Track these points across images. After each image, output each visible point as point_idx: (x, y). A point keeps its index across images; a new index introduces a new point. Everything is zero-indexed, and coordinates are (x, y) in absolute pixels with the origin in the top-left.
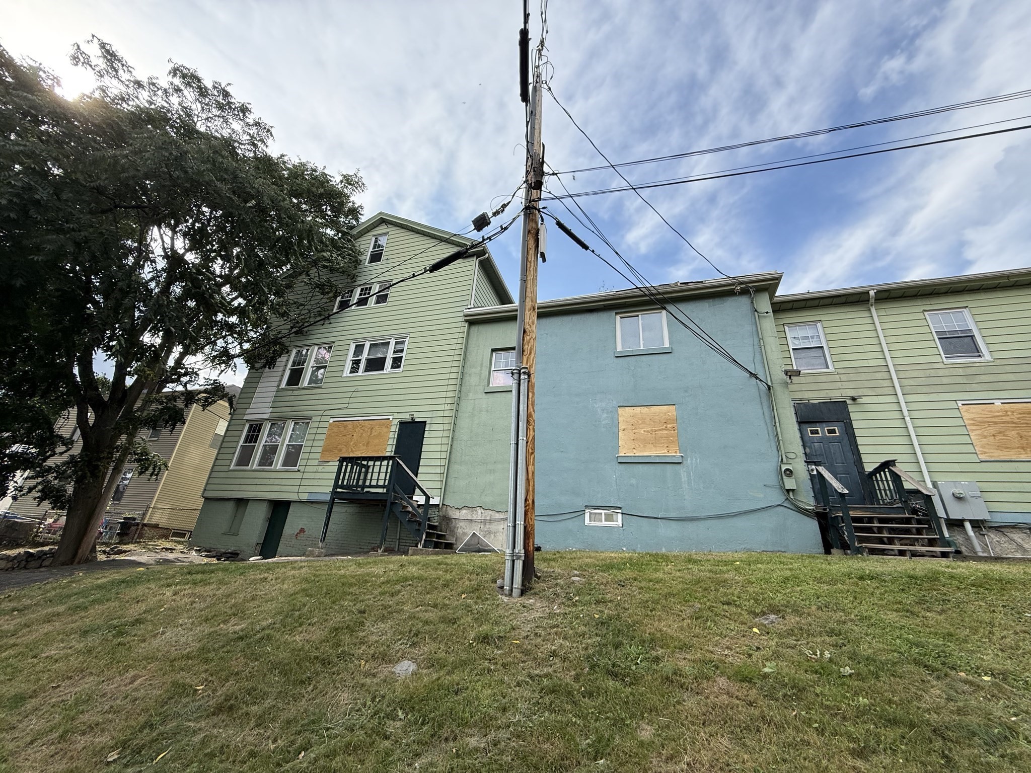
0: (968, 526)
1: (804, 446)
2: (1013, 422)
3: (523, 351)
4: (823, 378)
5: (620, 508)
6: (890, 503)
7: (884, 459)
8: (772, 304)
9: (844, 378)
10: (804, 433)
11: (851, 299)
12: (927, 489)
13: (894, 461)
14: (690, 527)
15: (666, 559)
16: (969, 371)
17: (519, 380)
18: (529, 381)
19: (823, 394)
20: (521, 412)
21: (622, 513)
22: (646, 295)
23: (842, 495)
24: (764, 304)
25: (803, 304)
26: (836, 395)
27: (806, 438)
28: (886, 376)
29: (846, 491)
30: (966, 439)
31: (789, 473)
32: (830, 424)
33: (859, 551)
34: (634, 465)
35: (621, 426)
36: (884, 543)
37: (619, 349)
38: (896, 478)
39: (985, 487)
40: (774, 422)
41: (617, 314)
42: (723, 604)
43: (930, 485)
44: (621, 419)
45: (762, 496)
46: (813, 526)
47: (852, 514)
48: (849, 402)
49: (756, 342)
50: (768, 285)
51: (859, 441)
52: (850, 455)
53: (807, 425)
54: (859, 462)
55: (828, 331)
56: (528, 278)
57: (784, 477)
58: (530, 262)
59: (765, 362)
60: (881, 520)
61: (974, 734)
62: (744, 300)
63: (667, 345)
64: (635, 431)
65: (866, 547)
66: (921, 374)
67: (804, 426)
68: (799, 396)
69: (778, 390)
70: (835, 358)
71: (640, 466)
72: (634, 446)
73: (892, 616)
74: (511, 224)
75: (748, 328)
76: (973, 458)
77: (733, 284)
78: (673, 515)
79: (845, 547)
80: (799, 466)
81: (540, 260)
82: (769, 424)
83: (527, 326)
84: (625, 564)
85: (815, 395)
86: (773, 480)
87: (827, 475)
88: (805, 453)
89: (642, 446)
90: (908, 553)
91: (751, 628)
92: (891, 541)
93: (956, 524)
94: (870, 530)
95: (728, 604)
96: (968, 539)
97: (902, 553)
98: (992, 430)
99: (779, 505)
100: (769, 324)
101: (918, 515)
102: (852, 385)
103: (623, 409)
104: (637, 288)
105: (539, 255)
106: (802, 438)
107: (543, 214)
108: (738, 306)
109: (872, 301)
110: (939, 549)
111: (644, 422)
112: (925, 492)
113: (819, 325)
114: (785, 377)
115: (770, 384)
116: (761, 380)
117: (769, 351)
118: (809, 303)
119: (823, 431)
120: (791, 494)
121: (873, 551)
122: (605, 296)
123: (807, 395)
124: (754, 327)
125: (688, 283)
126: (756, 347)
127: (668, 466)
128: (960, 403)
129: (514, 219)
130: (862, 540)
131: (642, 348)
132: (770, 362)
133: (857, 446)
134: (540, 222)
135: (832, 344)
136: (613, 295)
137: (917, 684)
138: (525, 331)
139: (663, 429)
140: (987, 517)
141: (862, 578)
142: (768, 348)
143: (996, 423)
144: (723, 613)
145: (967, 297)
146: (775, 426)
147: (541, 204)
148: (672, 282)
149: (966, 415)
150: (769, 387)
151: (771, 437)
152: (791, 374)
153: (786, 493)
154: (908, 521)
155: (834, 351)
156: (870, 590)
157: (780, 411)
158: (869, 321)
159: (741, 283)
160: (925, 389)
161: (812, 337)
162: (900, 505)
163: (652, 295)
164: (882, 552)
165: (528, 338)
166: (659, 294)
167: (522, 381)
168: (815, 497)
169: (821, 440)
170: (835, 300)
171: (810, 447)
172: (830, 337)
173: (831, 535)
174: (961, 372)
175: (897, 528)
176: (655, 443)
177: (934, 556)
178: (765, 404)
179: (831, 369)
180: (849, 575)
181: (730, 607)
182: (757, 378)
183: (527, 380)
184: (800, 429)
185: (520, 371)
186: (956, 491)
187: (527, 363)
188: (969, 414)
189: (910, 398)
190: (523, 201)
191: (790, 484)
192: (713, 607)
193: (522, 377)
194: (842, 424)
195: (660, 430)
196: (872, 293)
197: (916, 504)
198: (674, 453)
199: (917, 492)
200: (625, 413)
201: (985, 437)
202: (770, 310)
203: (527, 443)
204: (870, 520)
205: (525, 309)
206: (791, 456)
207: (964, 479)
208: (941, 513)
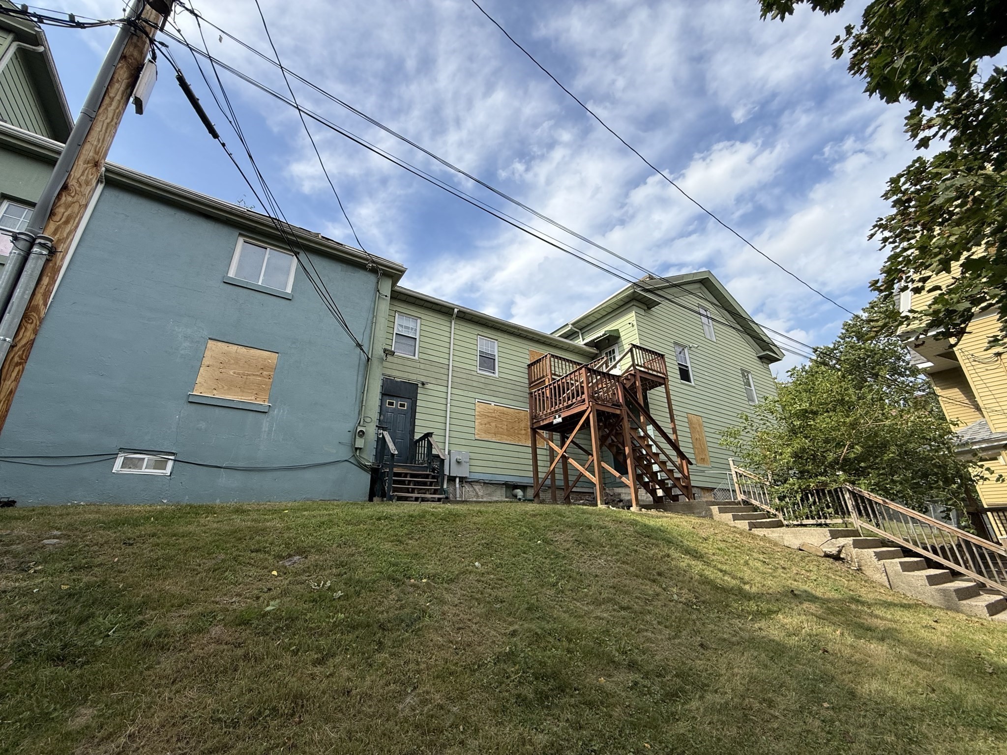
0: (457, 480)
1: (380, 414)
2: (495, 418)
3: (52, 214)
4: (409, 363)
5: (173, 454)
6: (422, 464)
7: (426, 431)
8: (392, 291)
9: (422, 366)
10: (384, 403)
11: (443, 310)
12: (444, 455)
13: (432, 433)
14: (256, 477)
15: (210, 510)
16: (487, 381)
17: (28, 252)
18: (48, 261)
19: (405, 375)
20: (14, 299)
21: (175, 460)
22: (277, 229)
23: (393, 455)
24: (386, 288)
25: (413, 300)
26: (414, 378)
27: (384, 407)
28: (446, 372)
29: (396, 452)
30: (471, 424)
31: (362, 434)
32: (403, 399)
33: (391, 499)
34: (211, 407)
35: (206, 361)
36: (409, 493)
37: (232, 274)
38: (430, 445)
39: (473, 456)
40: (363, 390)
41: (240, 235)
42: (252, 552)
43: (447, 453)
44: (208, 353)
45: (335, 451)
46: (367, 478)
47: (396, 470)
48: (420, 385)
49: (370, 318)
50: (393, 273)
51: (418, 416)
52: (408, 425)
53: (387, 397)
54: (412, 432)
55: (423, 328)
56: (101, 118)
57: (357, 437)
58: (112, 99)
59: (372, 337)
60: (413, 476)
61: (402, 621)
62: (372, 278)
63: (289, 290)
64: (223, 370)
65: (396, 495)
66: (464, 376)
67: (385, 397)
68: (389, 372)
69: (375, 363)
70: (422, 350)
71: (217, 410)
72: (215, 386)
73: (388, 546)
74: (93, 25)
75: (367, 303)
76: (472, 437)
77: (367, 260)
78: (241, 464)
79: (383, 495)
80: (371, 430)
81: (131, 107)
82: (359, 391)
83: (73, 183)
84: (149, 518)
85: (399, 375)
86: (347, 438)
87: (388, 438)
88: (379, 420)
89: (226, 388)
90: (420, 499)
91: (270, 571)
92: (413, 491)
93: (452, 479)
94: (403, 482)
95: (257, 551)
96: (455, 490)
97: (417, 499)
98: (486, 420)
99: (346, 460)
100: (384, 306)
101: (434, 472)
102: (425, 373)
103: (215, 342)
104: (270, 217)
105: (131, 99)
106: (381, 406)
107: (157, 51)
108: (364, 281)
109: (454, 316)
110: (437, 496)
111: (236, 363)
112: (442, 457)
113: (419, 321)
114: (383, 354)
115: (370, 357)
116: (364, 352)
117: (378, 328)
118: (418, 302)
119: (397, 403)
120: (358, 451)
121: (400, 499)
122: (232, 208)
123: (395, 373)
124: (373, 304)
125: (328, 239)
126: (369, 322)
127: (251, 414)
128: (477, 400)
129: (101, 23)
130: (396, 490)
131: (260, 283)
132: (375, 338)
133: (415, 419)
134: (149, 56)
135: (423, 339)
136: (241, 212)
137: (383, 594)
138: (65, 187)
139: (257, 375)
140: (468, 475)
141: (379, 519)
142: (378, 325)
143: (489, 416)
144: (247, 561)
145: (499, 334)
146: (363, 393)
147: (159, 36)
148: (313, 231)
149: (477, 409)
150: (368, 359)
151: (357, 402)
152: (388, 353)
153: (354, 449)
154: (427, 476)
155: (423, 345)
156: (381, 527)
157: (371, 381)
158: (448, 329)
159: (373, 262)
160: (463, 387)
161: (412, 329)
162: (426, 465)
163: (284, 232)
164: (406, 499)
165: (70, 199)
166: (293, 235)
167: (32, 256)
168: (376, 456)
169: (394, 411)
170: (434, 307)
171: (384, 416)
172: (423, 333)
173: (377, 487)
174: (483, 380)
175: (421, 481)
176: (243, 388)
177: (433, 501)
178: (361, 373)
179: (416, 357)
180: (371, 517)
181: (259, 554)
182: (362, 349)
183: (44, 259)
184: (381, 400)
185: (34, 240)
186: (459, 457)
187: (55, 233)
188: (480, 408)
189: (455, 391)
190: (128, 10)
191: (360, 443)
192: (239, 556)
193: (36, 249)
194: (410, 401)
195: (254, 375)
196: (456, 310)
197: (436, 465)
198: (263, 402)
199: (438, 456)
200: (215, 349)
201: (481, 424)
202: (389, 296)
203: (12, 347)
204: (406, 475)
205: (78, 157)
206: (368, 420)
207: (464, 450)
208: (447, 472)
